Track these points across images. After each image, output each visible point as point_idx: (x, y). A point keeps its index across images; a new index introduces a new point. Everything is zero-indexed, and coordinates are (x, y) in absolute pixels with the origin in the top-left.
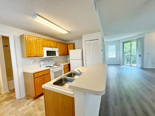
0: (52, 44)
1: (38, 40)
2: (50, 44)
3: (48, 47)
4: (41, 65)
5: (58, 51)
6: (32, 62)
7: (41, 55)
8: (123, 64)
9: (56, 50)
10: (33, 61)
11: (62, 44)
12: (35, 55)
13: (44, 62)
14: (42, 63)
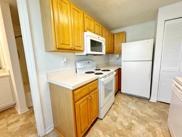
4: (77, 70)
5: (105, 43)
6: (63, 62)
9: (103, 41)
10: (65, 60)
11: (108, 33)
12: (71, 46)
13: (83, 64)
14: (79, 65)
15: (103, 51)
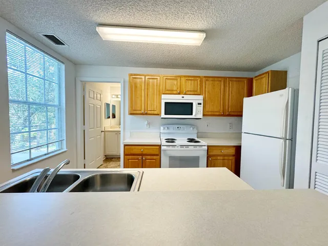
1: (150, 80)
2: (181, 86)
3: (175, 92)
4: (161, 134)
5: (202, 102)
7: (155, 112)
9: (196, 99)
11: (224, 83)
12: (143, 111)
15: (194, 113)
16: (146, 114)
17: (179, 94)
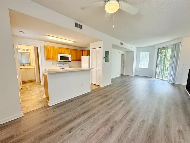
0: (66, 51)
1: (54, 48)
2: (64, 51)
4: (57, 67)
5: (71, 56)
6: (51, 63)
7: (56, 59)
8: (155, 77)
9: (69, 56)
11: (76, 51)
13: (59, 65)
15: (69, 60)
16: (53, 60)
17: (64, 54)
